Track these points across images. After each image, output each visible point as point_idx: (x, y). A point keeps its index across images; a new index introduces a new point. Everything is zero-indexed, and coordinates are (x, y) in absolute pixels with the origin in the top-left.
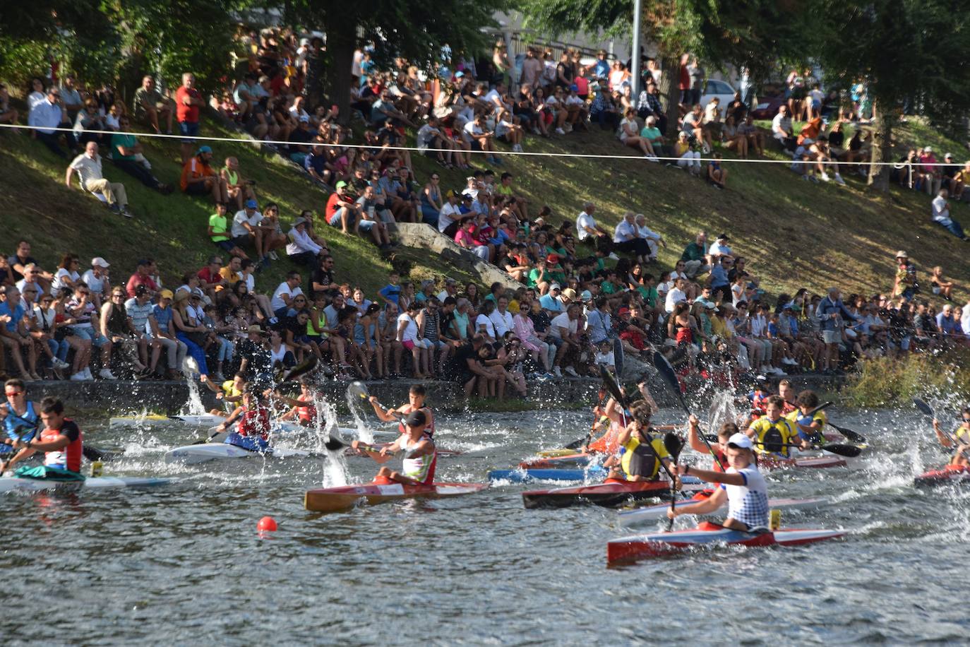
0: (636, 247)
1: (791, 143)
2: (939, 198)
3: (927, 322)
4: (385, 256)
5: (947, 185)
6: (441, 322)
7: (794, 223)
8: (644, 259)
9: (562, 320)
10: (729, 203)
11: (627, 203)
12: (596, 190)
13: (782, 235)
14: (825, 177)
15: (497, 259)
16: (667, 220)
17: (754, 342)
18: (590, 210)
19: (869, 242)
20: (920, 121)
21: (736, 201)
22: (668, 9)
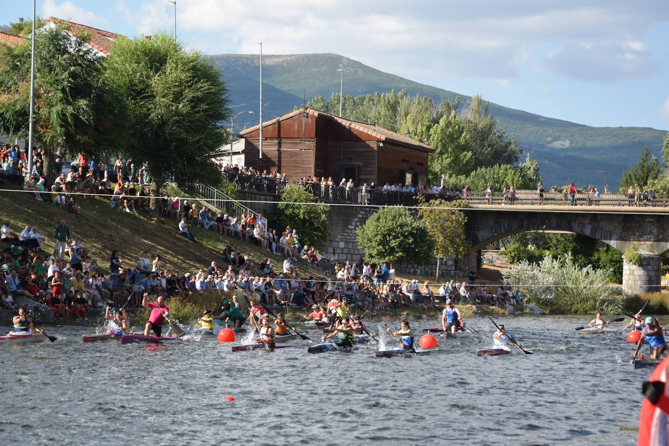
2: (182, 222)
5: (186, 216)
7: (113, 233)
8: (36, 249)
10: (80, 222)
11: (27, 221)
12: (10, 214)
13: (106, 238)
14: (128, 210)
16: (48, 229)
18: (7, 224)
19: (150, 243)
20: (174, 185)
21: (83, 221)
22: (47, 125)
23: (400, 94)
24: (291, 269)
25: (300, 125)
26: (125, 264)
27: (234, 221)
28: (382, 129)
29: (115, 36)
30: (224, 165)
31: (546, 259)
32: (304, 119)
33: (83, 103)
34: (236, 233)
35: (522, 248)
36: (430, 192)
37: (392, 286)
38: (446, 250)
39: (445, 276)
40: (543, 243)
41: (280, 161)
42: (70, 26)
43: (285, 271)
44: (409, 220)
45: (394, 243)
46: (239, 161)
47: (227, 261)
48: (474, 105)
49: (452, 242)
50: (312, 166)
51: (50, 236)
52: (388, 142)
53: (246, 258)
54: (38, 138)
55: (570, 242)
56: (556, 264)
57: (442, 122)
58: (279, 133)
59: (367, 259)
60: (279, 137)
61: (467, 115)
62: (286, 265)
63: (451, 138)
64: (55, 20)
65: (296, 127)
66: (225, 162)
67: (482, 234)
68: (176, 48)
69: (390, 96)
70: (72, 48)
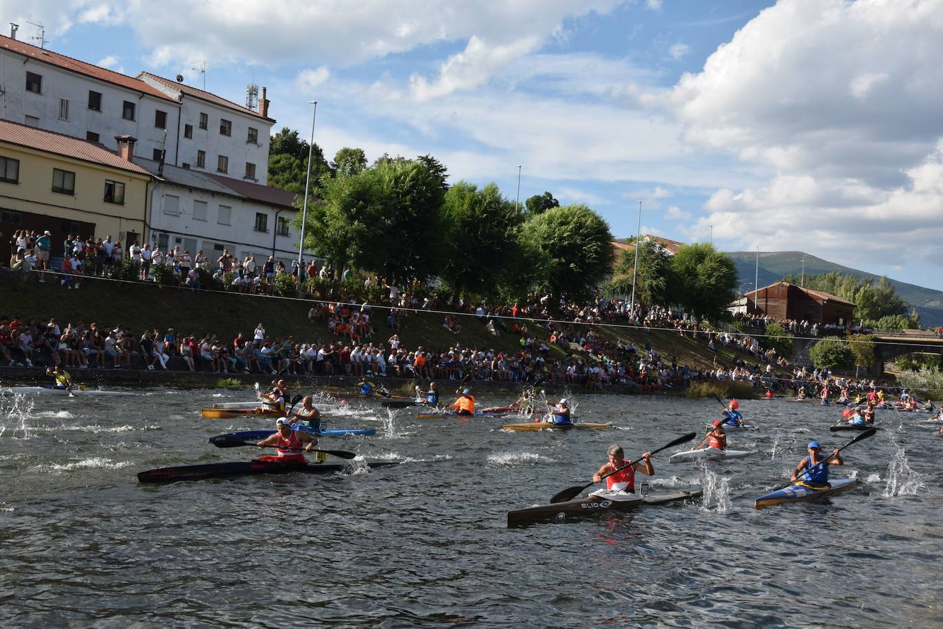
1: (671, 326)
2: (711, 341)
3: (708, 374)
4: (565, 351)
5: (713, 338)
6: (580, 369)
7: (674, 347)
9: (612, 369)
12: (622, 336)
15: (595, 353)
16: (640, 344)
17: (663, 378)
18: (621, 341)
20: (707, 322)
22: (643, 290)
23: (837, 274)
24: (771, 370)
25: (778, 291)
26: (681, 364)
27: (739, 342)
28: (826, 294)
29: (677, 243)
30: (735, 312)
31: (923, 368)
32: (781, 288)
33: (662, 279)
34: (741, 349)
35: (909, 362)
36: (853, 329)
37: (830, 381)
38: (862, 361)
39: (861, 377)
40: (921, 359)
41: (766, 310)
42: (657, 239)
43: (768, 371)
44: (842, 345)
45: (831, 357)
46: (744, 310)
47: (736, 364)
48: (882, 280)
49: (866, 358)
50: (785, 313)
51: (642, 348)
52: (829, 300)
53: (746, 362)
54: (638, 297)
55: (938, 359)
56: (929, 372)
57: (862, 290)
58: (766, 295)
59: (815, 365)
60: (766, 297)
61: (878, 286)
62: (769, 367)
63: (868, 298)
64: (650, 237)
65: (776, 292)
66: (735, 311)
67: (885, 354)
68: (712, 250)
69: (831, 274)
70: (657, 250)
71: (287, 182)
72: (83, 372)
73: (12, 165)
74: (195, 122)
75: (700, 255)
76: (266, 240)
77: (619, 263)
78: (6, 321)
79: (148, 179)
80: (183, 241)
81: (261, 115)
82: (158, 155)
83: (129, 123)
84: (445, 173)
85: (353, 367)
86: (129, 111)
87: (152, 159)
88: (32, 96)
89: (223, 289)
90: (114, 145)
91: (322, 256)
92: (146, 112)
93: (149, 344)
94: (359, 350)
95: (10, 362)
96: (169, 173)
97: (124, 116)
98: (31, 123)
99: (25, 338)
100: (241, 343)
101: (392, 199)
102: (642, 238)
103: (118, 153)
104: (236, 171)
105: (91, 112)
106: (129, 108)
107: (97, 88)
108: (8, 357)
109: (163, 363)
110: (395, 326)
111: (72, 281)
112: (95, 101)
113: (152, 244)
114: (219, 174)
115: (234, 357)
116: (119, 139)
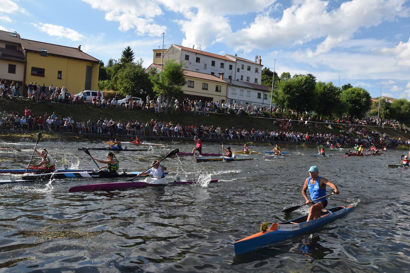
0: (377, 134)
1: (392, 126)
4: (355, 134)
5: (407, 130)
11: (377, 131)
12: (374, 129)
13: (391, 134)
15: (365, 135)
18: (373, 131)
19: (399, 135)
20: (404, 125)
22: (381, 114)
29: (394, 99)
33: (388, 110)
42: (386, 98)
51: (381, 133)
54: (380, 117)
64: (384, 97)
68: (406, 101)
70: (386, 101)
71: (266, 83)
72: (210, 139)
73: (192, 83)
74: (240, 67)
75: (402, 103)
76: (260, 101)
77: (373, 105)
78: (191, 125)
79: (227, 84)
80: (237, 102)
81: (259, 64)
82: (230, 77)
83: (222, 69)
84: (315, 79)
85: (287, 139)
86: (222, 65)
87: (228, 78)
88: (198, 64)
89: (248, 115)
90: (218, 75)
91: (277, 105)
92: (227, 65)
93: (228, 132)
94: (288, 134)
95: (191, 137)
96: (233, 82)
97: (221, 67)
98: (197, 71)
99: (195, 130)
100: (253, 131)
101: (299, 87)
102: (381, 97)
103: (219, 78)
104: (252, 81)
105: (212, 67)
106: (222, 64)
107: (214, 60)
108: (191, 135)
109: (231, 137)
110: (300, 127)
111: (207, 114)
112: (213, 63)
113: (228, 103)
114: (247, 82)
115: (251, 135)
116: (219, 74)
